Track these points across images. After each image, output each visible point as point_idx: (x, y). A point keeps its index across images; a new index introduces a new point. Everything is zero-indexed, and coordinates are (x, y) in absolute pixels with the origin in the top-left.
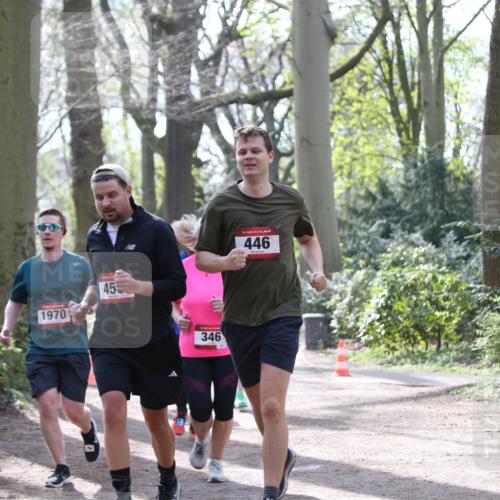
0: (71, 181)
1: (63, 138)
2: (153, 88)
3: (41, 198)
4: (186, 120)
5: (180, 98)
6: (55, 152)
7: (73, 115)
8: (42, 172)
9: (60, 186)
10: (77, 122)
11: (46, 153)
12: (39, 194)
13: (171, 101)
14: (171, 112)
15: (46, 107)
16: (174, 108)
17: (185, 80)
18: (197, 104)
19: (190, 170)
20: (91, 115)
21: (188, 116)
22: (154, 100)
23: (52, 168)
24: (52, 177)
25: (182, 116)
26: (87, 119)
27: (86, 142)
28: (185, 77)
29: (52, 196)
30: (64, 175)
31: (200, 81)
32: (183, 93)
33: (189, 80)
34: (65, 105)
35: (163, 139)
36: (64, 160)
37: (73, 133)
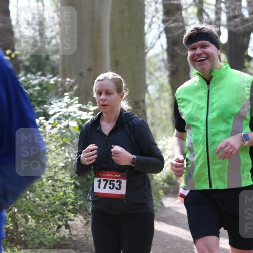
0: (168, 73)
1: (162, 45)
2: (218, 11)
3: (149, 84)
4: (240, 31)
5: (235, 17)
6: (157, 55)
7: (167, 31)
8: (149, 67)
9: (161, 77)
10: (170, 35)
11: (152, 57)
12: (148, 82)
13: (230, 19)
14: (230, 26)
15: (150, 26)
16: (232, 23)
17: (238, 5)
18: (247, 21)
19: (244, 62)
20: (179, 30)
21: (241, 28)
22: (219, 19)
23: (155, 65)
24: (156, 71)
25: (237, 29)
26: (176, 33)
27: (176, 48)
28: (238, 3)
29: (156, 83)
30: (164, 70)
31: (248, 5)
32: (237, 13)
33: (241, 5)
34: (162, 25)
35: (226, 44)
36: (163, 60)
37: (168, 42)
